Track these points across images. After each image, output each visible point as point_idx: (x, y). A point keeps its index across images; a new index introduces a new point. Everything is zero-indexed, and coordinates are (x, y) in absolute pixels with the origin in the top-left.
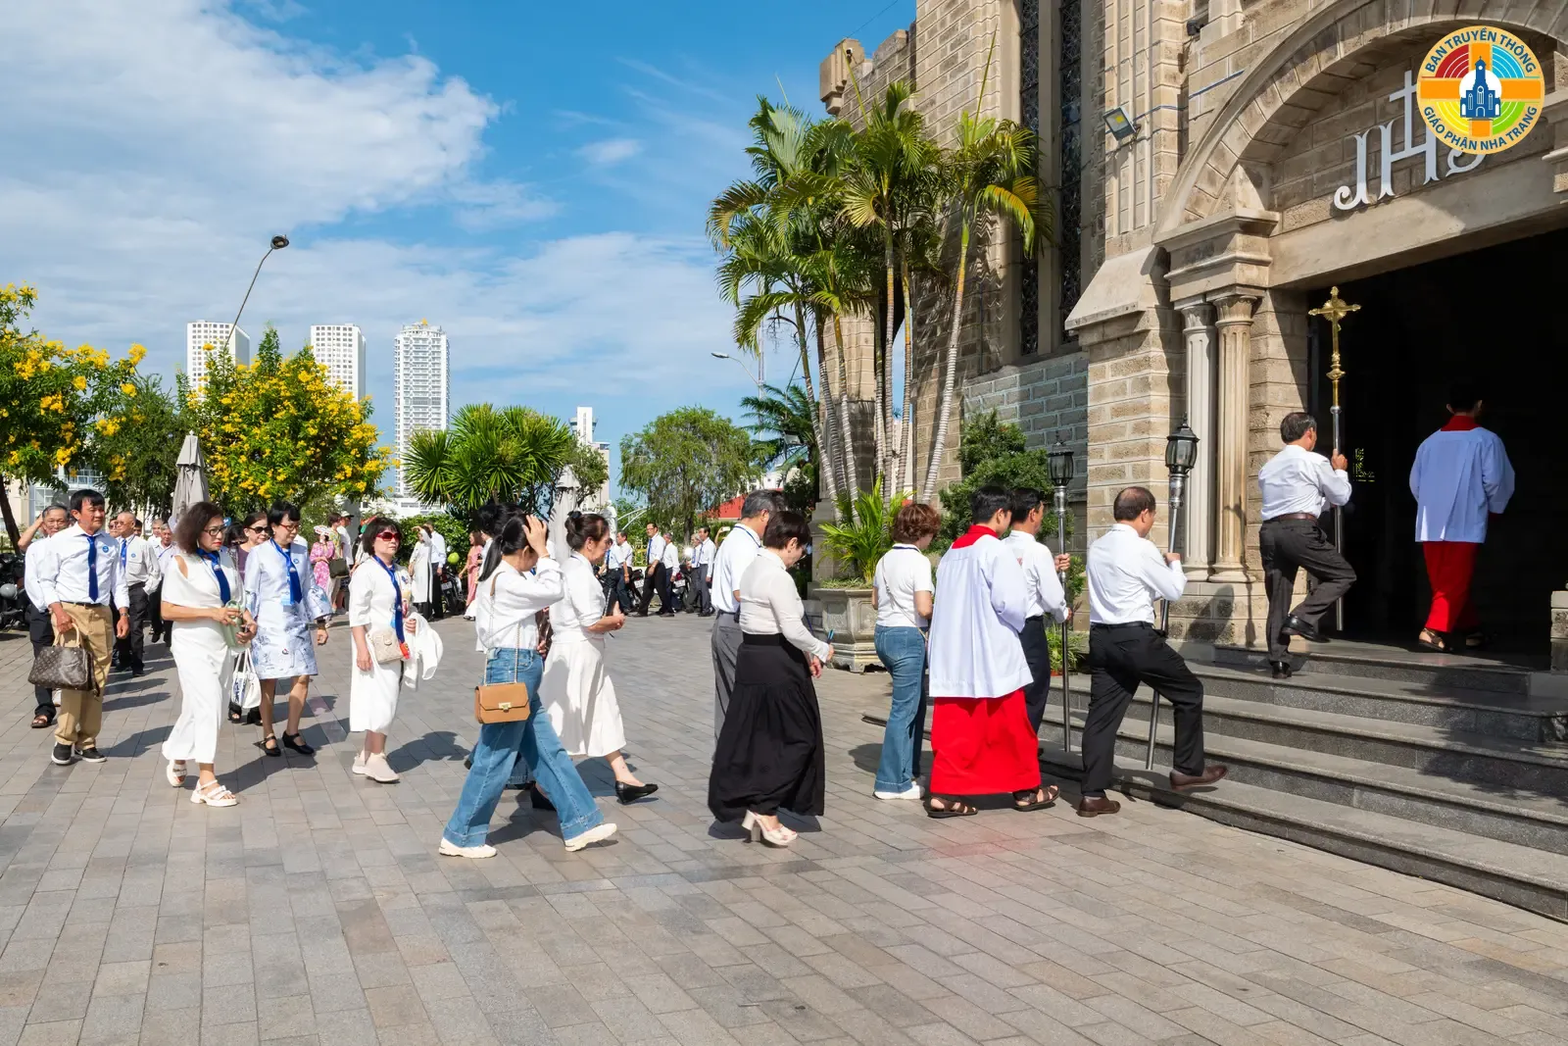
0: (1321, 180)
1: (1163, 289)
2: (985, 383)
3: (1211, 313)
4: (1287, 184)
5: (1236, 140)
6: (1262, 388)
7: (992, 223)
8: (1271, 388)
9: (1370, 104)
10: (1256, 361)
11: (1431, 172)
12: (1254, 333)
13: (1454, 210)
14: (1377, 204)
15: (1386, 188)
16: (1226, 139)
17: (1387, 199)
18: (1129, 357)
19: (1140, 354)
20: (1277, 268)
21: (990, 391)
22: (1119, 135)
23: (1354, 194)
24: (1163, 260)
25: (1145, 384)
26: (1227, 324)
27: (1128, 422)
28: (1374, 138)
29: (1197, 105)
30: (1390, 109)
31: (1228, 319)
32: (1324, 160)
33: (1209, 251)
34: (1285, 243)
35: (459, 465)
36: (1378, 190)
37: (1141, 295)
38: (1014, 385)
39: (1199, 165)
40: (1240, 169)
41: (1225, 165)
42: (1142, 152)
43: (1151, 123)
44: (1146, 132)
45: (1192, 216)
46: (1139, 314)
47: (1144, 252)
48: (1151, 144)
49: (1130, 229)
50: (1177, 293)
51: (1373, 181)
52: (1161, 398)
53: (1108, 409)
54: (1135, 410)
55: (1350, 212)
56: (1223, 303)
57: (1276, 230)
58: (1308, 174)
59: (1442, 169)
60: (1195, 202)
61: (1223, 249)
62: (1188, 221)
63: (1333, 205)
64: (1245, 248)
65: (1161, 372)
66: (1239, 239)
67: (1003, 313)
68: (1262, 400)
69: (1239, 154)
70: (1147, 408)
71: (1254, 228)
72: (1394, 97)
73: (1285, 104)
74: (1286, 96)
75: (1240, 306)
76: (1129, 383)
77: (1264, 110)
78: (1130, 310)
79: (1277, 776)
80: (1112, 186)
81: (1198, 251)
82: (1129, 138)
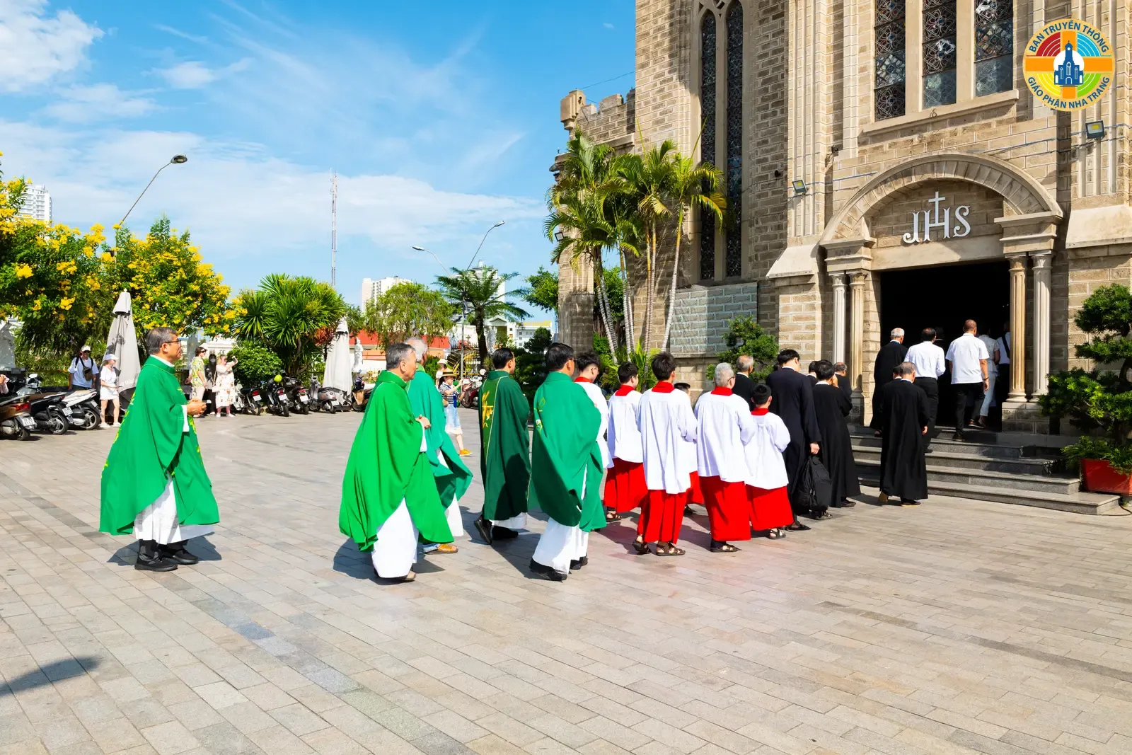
0: (897, 228)
1: (823, 267)
2: (683, 293)
3: (847, 279)
4: (879, 227)
5: (863, 206)
6: (867, 314)
7: (686, 210)
8: (871, 313)
9: (919, 201)
10: (866, 301)
11: (947, 234)
12: (866, 289)
13: (956, 250)
14: (923, 243)
15: (927, 237)
16: (857, 204)
17: (927, 242)
18: (803, 294)
19: (810, 293)
20: (875, 262)
21: (688, 297)
22: (797, 191)
23: (912, 237)
24: (822, 253)
25: (813, 307)
26: (856, 285)
27: (803, 324)
28: (922, 216)
29: (836, 185)
30: (929, 205)
31: (856, 283)
32: (898, 220)
33: (848, 252)
34: (879, 253)
35: (276, 316)
36: (923, 237)
37: (812, 267)
38: (704, 296)
39: (843, 215)
40: (863, 218)
41: (857, 216)
42: (809, 200)
43: (814, 188)
44: (811, 191)
45: (839, 235)
46: (811, 276)
47: (811, 247)
48: (814, 198)
49: (802, 234)
50: (830, 268)
51: (921, 233)
52: (818, 314)
53: (791, 317)
54: (807, 318)
55: (910, 244)
56: (854, 275)
57: (875, 246)
58: (890, 224)
59: (951, 234)
60: (841, 230)
61: (855, 252)
62: (837, 238)
63: (902, 240)
64: (865, 253)
65: (818, 302)
66: (863, 248)
67: (693, 258)
68: (867, 319)
69: (864, 211)
70: (814, 319)
71: (868, 245)
72: (930, 201)
73: (887, 196)
74: (888, 193)
75: (862, 277)
76: (803, 306)
77: (877, 197)
78: (808, 273)
79: (934, 476)
80: (791, 213)
81: (842, 251)
82: (801, 193)
